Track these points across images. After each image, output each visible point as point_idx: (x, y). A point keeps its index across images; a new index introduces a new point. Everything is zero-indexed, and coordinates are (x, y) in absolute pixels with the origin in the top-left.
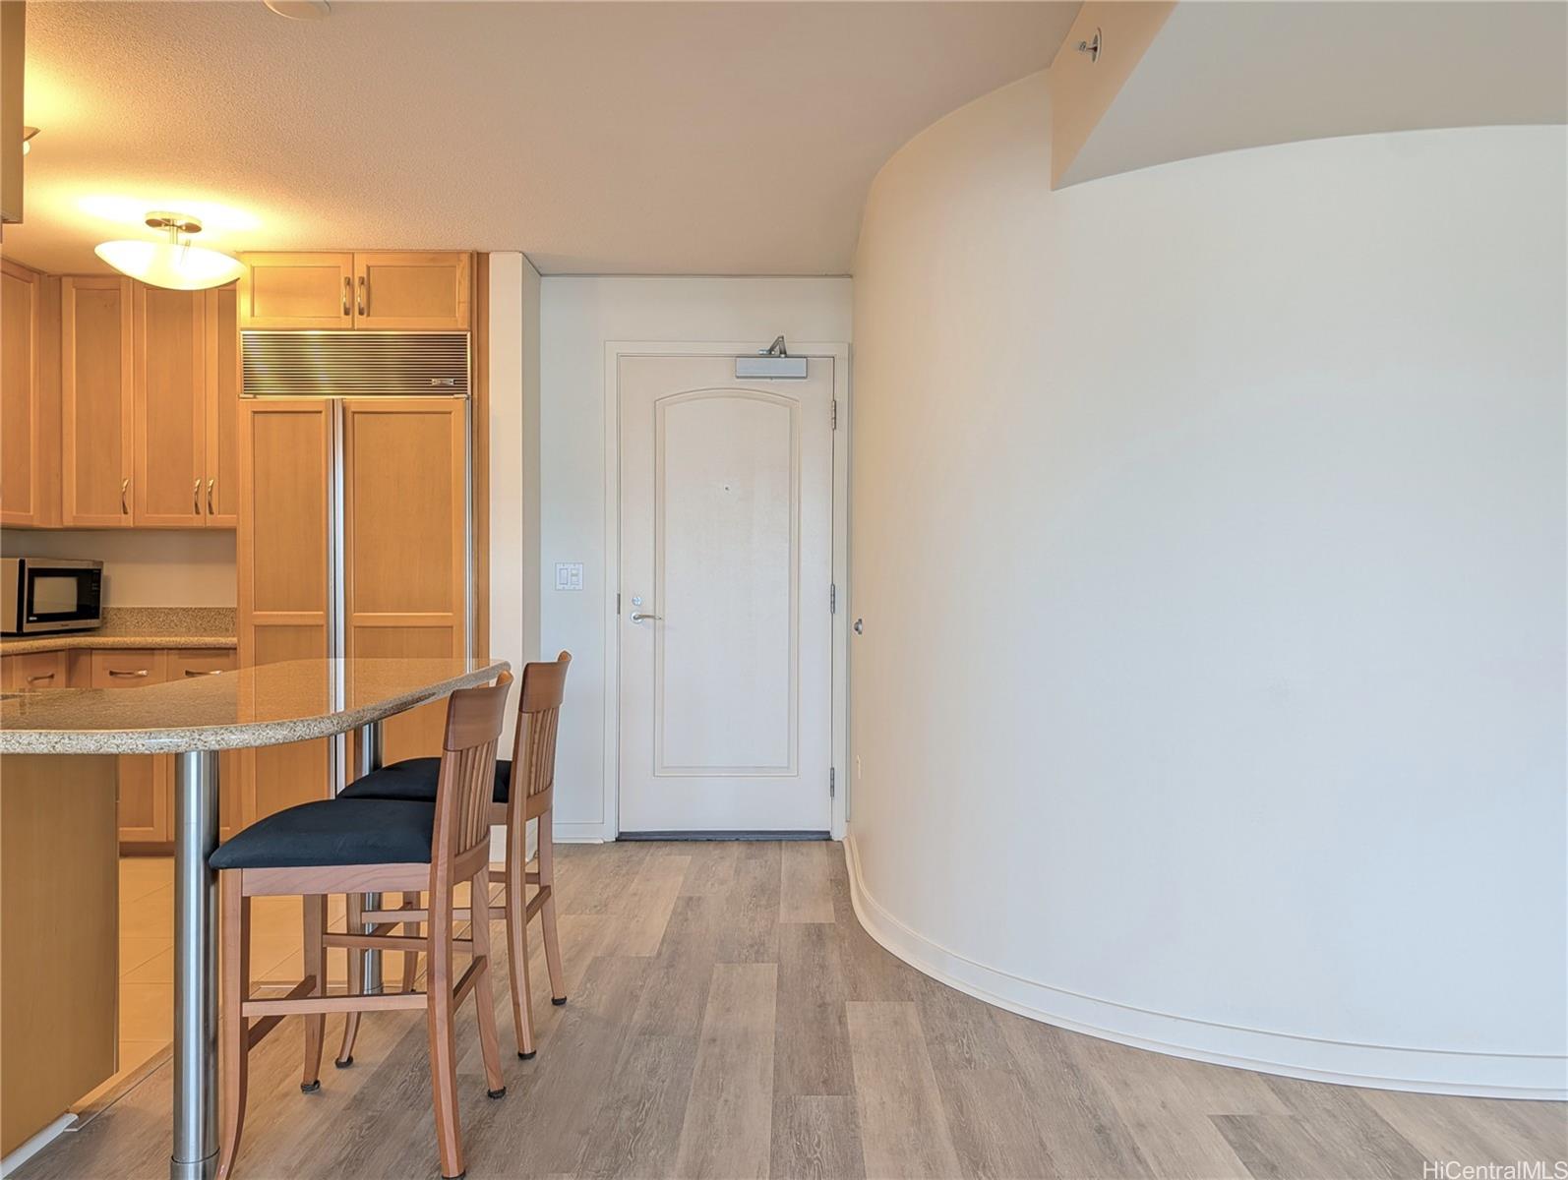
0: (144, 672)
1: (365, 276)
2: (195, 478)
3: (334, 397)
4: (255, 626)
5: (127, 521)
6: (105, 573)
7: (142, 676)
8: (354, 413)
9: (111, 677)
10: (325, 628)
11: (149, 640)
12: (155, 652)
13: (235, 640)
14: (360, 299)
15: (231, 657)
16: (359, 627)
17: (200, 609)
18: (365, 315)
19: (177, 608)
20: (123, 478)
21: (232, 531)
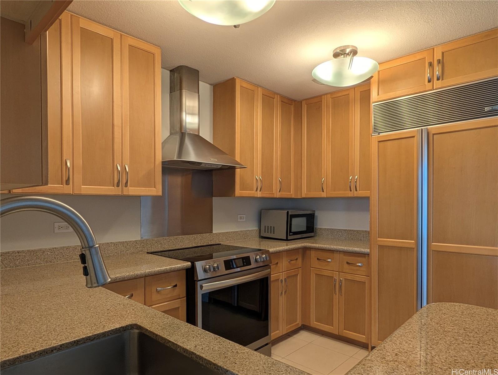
0: (330, 260)
1: (441, 58)
2: (350, 175)
3: (422, 128)
4: (378, 245)
5: (324, 195)
6: (316, 214)
7: (329, 262)
8: (434, 134)
9: (317, 261)
10: (415, 250)
11: (332, 247)
12: (334, 252)
13: (369, 250)
14: (437, 72)
15: (366, 258)
16: (435, 251)
17: (350, 230)
18: (441, 80)
19: (341, 229)
20: (322, 177)
21: (368, 198)
